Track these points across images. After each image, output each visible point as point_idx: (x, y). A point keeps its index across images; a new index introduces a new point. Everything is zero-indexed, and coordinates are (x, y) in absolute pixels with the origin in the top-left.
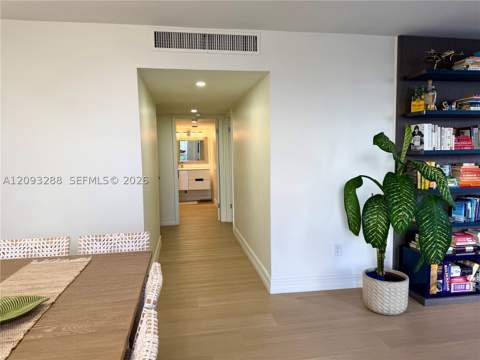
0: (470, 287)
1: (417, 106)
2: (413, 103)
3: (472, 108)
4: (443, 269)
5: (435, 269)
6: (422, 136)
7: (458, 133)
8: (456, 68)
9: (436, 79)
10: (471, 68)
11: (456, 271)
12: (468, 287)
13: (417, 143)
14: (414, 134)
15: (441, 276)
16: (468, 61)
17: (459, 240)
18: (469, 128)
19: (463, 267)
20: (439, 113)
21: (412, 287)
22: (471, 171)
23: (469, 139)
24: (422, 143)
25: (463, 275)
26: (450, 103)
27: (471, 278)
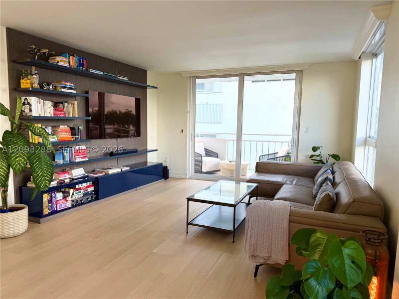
0: (69, 205)
1: (25, 84)
2: (22, 81)
3: (63, 90)
4: (51, 196)
5: (46, 197)
6: (30, 105)
7: (55, 105)
8: (51, 61)
9: (37, 66)
10: (61, 64)
11: (59, 196)
12: (68, 204)
13: (27, 111)
14: (24, 104)
15: (50, 201)
16: (58, 58)
17: (61, 176)
18: (62, 103)
19: (63, 192)
20: (41, 90)
21: (30, 214)
22: (66, 131)
23: (62, 110)
24: (31, 110)
25: (65, 197)
26: (48, 85)
27: (69, 198)
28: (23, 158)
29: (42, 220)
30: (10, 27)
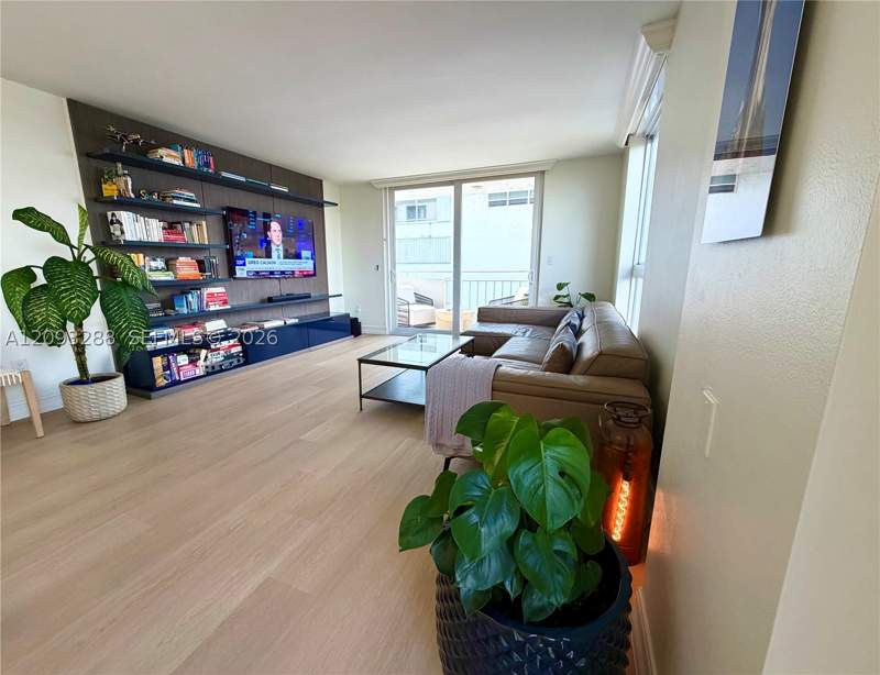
0: (200, 371)
1: (109, 190)
2: (103, 186)
3: (175, 202)
4: (169, 360)
5: (158, 362)
6: (121, 224)
7: (170, 227)
8: (151, 156)
9: (127, 163)
10: (166, 160)
11: (183, 359)
12: (198, 371)
13: (118, 233)
14: (112, 223)
15: (167, 367)
16: (162, 152)
17: (186, 331)
18: (179, 223)
19: (189, 355)
20: (138, 201)
21: (128, 384)
22: (187, 264)
23: (181, 234)
24: (123, 232)
25: (191, 362)
26: (151, 194)
27: (201, 363)
28: (85, 300)
29: (153, 394)
30: (74, 98)
